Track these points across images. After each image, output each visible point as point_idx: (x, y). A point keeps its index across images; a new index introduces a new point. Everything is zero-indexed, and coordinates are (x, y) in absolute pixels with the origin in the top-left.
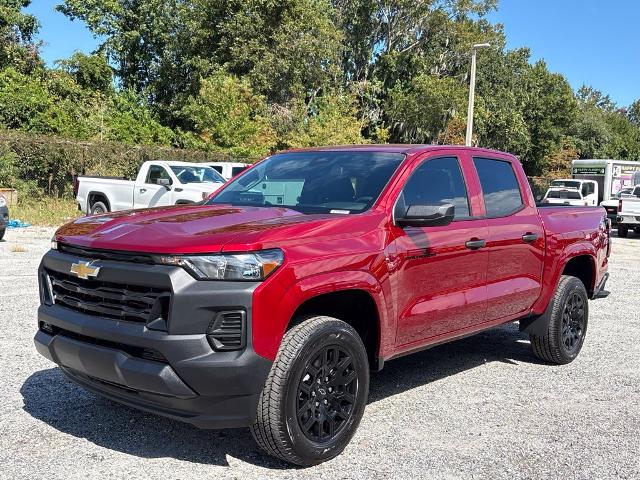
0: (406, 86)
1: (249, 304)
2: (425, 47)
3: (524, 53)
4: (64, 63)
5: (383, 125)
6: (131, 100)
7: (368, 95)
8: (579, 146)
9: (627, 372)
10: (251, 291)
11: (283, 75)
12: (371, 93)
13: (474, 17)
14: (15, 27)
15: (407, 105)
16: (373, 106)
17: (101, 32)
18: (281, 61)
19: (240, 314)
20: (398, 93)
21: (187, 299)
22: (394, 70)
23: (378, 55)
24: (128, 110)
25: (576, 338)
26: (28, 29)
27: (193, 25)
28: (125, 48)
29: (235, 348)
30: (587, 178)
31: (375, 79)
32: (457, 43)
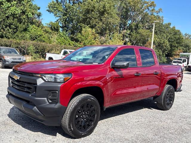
0: (136, 32)
1: (59, 90)
2: (142, 22)
3: (170, 24)
4: (47, 24)
5: (129, 42)
6: (64, 34)
7: (126, 34)
8: (183, 49)
9: (184, 114)
10: (60, 85)
11: (104, 28)
12: (127, 33)
13: (155, 14)
14: (36, 15)
15: (136, 37)
16: (127, 37)
17: (57, 17)
18: (104, 25)
19: (56, 93)
20: (134, 34)
21: (41, 87)
22: (133, 28)
23: (129, 24)
24: (63, 37)
25: (170, 103)
26: (39, 15)
27: (81, 15)
28: (63, 21)
29: (55, 102)
30: (184, 58)
31: (128, 30)
32: (150, 21)
